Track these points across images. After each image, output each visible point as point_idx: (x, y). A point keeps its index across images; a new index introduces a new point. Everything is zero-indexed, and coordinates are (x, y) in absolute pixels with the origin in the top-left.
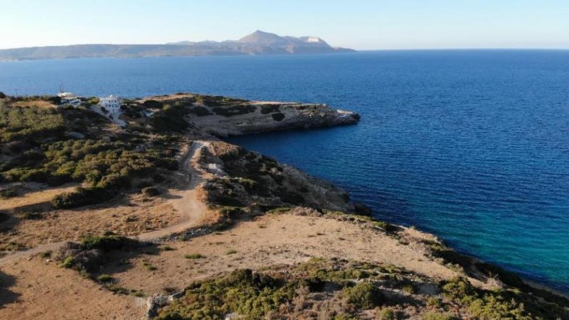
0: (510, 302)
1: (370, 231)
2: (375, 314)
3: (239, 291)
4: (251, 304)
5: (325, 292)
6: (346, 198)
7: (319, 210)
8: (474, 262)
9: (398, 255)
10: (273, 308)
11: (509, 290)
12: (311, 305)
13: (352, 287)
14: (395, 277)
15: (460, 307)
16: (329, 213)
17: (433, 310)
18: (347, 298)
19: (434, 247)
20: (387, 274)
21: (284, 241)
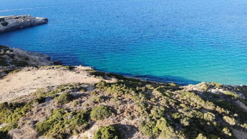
0: (120, 85)
1: (62, 71)
2: (70, 104)
3: (3, 113)
4: (11, 117)
5: (47, 102)
6: (49, 59)
7: (37, 67)
8: (106, 74)
9: (76, 78)
10: (22, 116)
11: (119, 81)
12: (41, 109)
13: (58, 96)
14: (76, 87)
15: (103, 92)
16: (42, 67)
17: (94, 96)
18: (57, 101)
19: (90, 71)
20: (73, 87)
21: (21, 85)
